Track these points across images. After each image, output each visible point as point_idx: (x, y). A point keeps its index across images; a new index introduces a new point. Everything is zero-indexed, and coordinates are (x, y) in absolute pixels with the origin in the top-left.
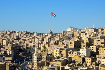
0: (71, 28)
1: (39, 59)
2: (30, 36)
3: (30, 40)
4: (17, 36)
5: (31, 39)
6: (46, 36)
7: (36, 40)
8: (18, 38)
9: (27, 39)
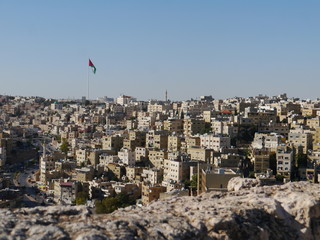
0: (124, 97)
1: (49, 167)
2: (43, 110)
3: (43, 118)
4: (15, 109)
5: (44, 115)
6: (74, 110)
7: (55, 118)
8: (18, 113)
9: (36, 114)
